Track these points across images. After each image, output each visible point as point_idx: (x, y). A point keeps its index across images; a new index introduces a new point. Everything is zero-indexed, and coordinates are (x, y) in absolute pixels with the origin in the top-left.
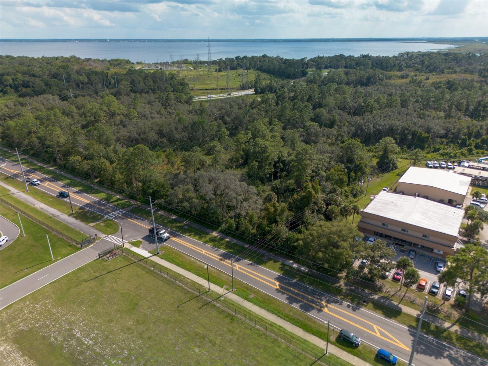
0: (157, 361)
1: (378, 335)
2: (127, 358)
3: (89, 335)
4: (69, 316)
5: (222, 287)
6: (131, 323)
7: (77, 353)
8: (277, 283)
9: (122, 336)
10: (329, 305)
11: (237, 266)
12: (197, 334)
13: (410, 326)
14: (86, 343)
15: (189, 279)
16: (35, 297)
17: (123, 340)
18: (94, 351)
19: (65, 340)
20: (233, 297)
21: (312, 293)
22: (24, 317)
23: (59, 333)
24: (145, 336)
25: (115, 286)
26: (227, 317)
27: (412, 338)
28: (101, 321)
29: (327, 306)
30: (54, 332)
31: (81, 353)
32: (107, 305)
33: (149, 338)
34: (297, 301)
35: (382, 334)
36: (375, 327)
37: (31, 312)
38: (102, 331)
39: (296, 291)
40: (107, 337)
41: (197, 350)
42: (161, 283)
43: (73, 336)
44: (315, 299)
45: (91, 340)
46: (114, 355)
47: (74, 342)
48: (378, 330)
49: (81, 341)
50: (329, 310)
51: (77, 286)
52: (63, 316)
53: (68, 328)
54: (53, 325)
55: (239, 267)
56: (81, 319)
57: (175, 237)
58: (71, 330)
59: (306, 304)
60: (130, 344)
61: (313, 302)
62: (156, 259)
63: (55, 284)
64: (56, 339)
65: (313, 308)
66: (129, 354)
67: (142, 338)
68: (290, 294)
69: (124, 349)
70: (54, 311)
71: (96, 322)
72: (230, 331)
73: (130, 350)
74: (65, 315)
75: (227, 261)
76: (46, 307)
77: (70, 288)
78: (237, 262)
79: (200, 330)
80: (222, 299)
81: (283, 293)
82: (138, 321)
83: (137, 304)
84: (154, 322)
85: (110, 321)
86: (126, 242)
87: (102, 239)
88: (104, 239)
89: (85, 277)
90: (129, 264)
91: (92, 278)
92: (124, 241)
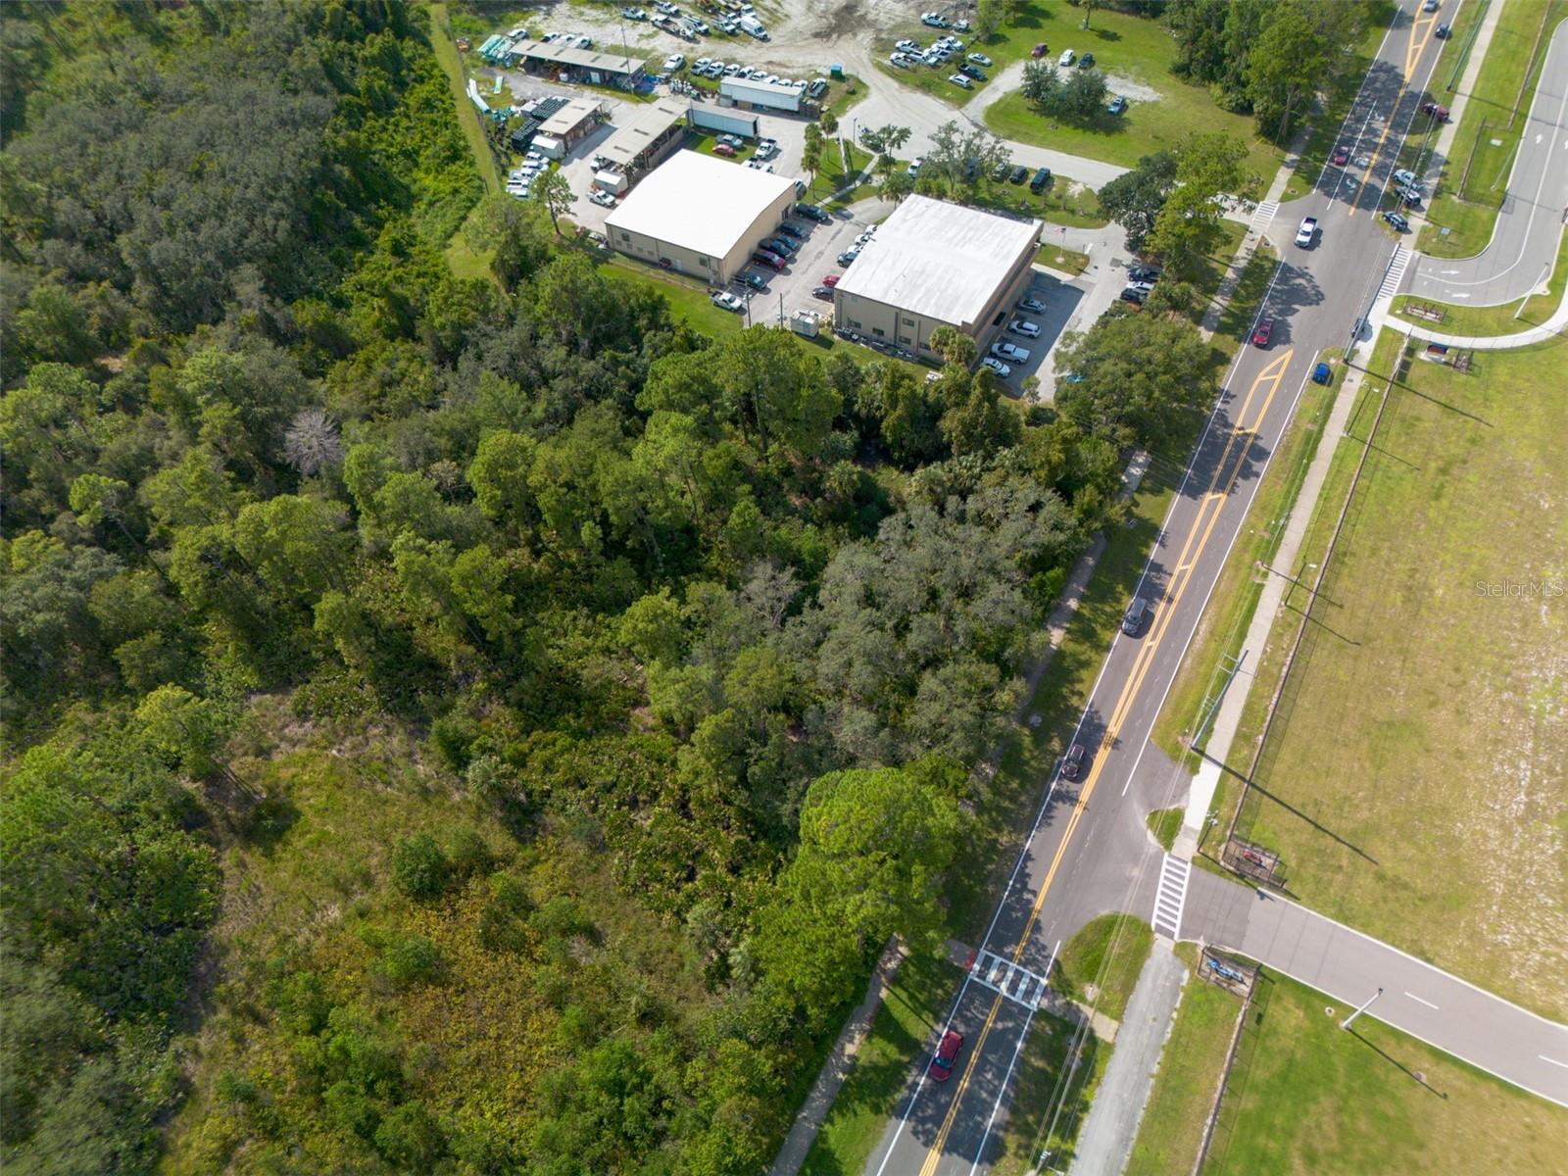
0: (1492, 642)
1: (1278, 377)
2: (1514, 689)
3: (1511, 778)
4: (1493, 845)
5: (1261, 586)
6: (1444, 714)
7: (1555, 780)
8: (1209, 496)
9: (1479, 717)
10: (1238, 424)
11: (1180, 567)
12: (1407, 600)
13: (1240, 340)
14: (1528, 773)
15: (1265, 652)
16: (1489, 971)
17: (1486, 710)
18: (1535, 751)
19: (1546, 819)
20: (1283, 561)
21: (1215, 447)
22: (1552, 948)
23: (1540, 839)
24: (1457, 678)
25: (1360, 794)
26: (1343, 563)
28: (1469, 774)
29: (1240, 429)
30: (1543, 852)
31: (1551, 771)
32: (1426, 783)
33: (1457, 670)
34: (1247, 466)
35: (1276, 371)
36: (1261, 377)
37: (1533, 943)
38: (1490, 759)
39: (1220, 467)
40: (1496, 742)
41: (1440, 592)
42: (1305, 702)
43: (1531, 807)
44: (1231, 442)
45: (1517, 768)
46: (1523, 712)
47: (1540, 797)
48: (1266, 375)
49: (1530, 785)
50: (1252, 425)
51: (1406, 887)
52: (1499, 859)
53: (1520, 829)
54: (1531, 865)
55: (1184, 564)
56: (1486, 815)
57: (1102, 728)
58: (1522, 821)
59: (1248, 454)
60: (1487, 697)
61: (1238, 445)
62: (1220, 744)
63: (1426, 947)
64: (1553, 839)
65: (1254, 444)
66: (1507, 688)
67: (1464, 682)
68: (1234, 475)
69: (1501, 702)
70: (1499, 888)
71: (1477, 780)
72: (1373, 553)
73: (1499, 691)
74: (1495, 857)
75: (1169, 590)
76: (1500, 916)
77: (1421, 899)
78: (1165, 568)
79: (1397, 597)
80: (1295, 578)
81: (1235, 484)
82: (1433, 705)
83: (1390, 724)
84: (1420, 675)
85: (1460, 755)
86: (1170, 856)
87: (1182, 935)
88: (1177, 931)
89: (1367, 881)
90: (1266, 798)
91: (1362, 861)
92: (1169, 863)
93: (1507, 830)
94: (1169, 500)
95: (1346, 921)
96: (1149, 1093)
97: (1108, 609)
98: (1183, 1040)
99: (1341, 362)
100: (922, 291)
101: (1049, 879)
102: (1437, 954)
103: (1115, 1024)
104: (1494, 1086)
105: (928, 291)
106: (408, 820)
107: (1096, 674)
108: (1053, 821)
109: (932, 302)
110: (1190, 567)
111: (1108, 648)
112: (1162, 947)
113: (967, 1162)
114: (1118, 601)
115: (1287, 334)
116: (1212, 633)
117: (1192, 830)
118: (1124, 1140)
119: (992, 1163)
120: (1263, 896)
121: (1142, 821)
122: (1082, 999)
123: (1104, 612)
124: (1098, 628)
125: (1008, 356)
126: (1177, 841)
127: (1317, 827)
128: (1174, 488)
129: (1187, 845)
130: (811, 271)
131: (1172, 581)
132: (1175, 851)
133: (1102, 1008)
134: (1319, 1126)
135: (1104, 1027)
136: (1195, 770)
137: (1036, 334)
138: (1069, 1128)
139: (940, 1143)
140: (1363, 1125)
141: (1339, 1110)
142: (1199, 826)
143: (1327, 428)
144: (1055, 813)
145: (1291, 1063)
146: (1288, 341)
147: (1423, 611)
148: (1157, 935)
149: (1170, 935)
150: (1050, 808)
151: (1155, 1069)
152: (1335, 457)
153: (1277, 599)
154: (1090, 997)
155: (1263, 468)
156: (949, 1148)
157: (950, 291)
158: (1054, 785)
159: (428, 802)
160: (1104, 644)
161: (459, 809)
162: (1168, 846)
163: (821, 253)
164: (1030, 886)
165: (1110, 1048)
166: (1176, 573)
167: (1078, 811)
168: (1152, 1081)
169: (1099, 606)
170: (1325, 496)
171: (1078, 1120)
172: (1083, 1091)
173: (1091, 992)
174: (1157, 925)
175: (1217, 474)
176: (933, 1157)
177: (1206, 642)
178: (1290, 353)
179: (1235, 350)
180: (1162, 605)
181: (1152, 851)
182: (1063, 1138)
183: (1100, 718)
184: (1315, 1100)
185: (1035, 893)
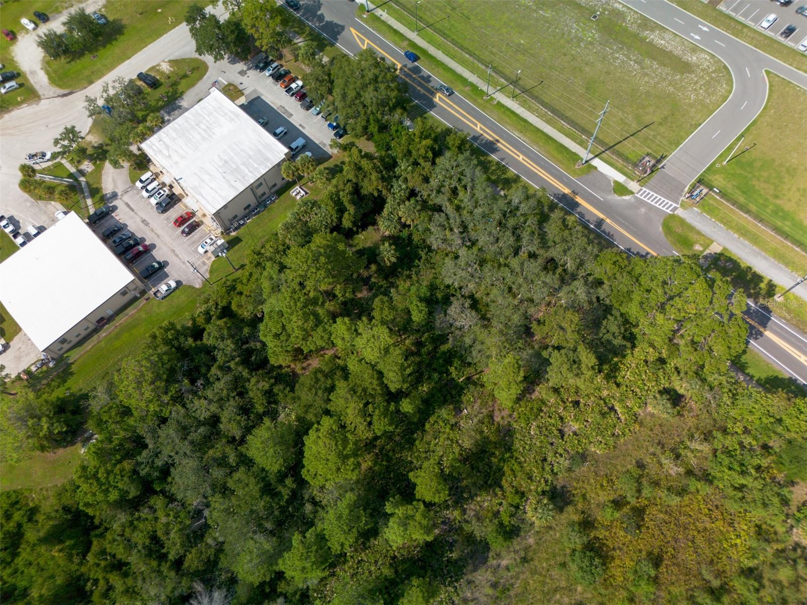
0: (554, 37)
2: (579, 41)
3: (622, 62)
4: (652, 82)
5: (499, 103)
6: (587, 69)
7: (625, 49)
8: (436, 100)
9: (591, 59)
11: (478, 129)
12: (523, 55)
13: (332, 45)
14: (621, 56)
15: (537, 116)
16: (706, 108)
17: (588, 55)
18: (611, 49)
19: (643, 61)
20: (486, 88)
23: (651, 67)
24: (570, 57)
25: (620, 114)
27: (338, 36)
28: (618, 74)
30: (657, 68)
31: (621, 49)
32: (619, 90)
33: (565, 55)
34: (422, 77)
35: (361, 40)
37: (696, 90)
38: (612, 64)
39: (419, 88)
40: (604, 58)
41: (522, 42)
42: (569, 113)
43: (636, 62)
44: (403, 77)
45: (618, 58)
46: (591, 44)
47: (632, 57)
49: (627, 58)
51: (666, 118)
52: (658, 83)
53: (646, 70)
54: (663, 74)
55: (476, 126)
56: (638, 78)
58: (642, 68)
59: (415, 74)
60: (581, 51)
61: (407, 75)
62: (583, 153)
63: (693, 123)
64: (651, 62)
65: (409, 69)
66: (579, 43)
67: (572, 55)
68: (426, 85)
69: (585, 48)
70: (671, 89)
71: (621, 73)
72: (494, 54)
73: (579, 46)
75: (491, 139)
76: (683, 94)
77: (672, 115)
78: (477, 135)
79: (520, 57)
80: (499, 88)
81: (433, 87)
82: (581, 71)
83: (587, 89)
84: (565, 68)
85: (608, 73)
86: (638, 193)
87: (677, 203)
88: (674, 205)
89: (662, 129)
90: (616, 147)
91: (652, 126)
92: (641, 195)
93: (646, 74)
94: (432, 117)
95: (677, 144)
96: (746, 242)
97: (494, 168)
98: (725, 221)
99: (367, 13)
100: (243, 167)
101: (642, 245)
102: (698, 121)
103: (714, 243)
104: (752, 128)
105: (244, 164)
106: (541, 574)
107: (532, 186)
108: (611, 233)
109: (256, 166)
110: (479, 125)
111: (518, 177)
112: (680, 212)
113: (770, 322)
114: (490, 162)
115: (337, 25)
116: (521, 132)
117: (625, 181)
118: (765, 258)
119: (771, 312)
120: (663, 167)
121: (617, 198)
122: (702, 252)
123: (494, 170)
124: (504, 176)
125: (298, 149)
126: (630, 188)
127: (633, 135)
128: (426, 113)
129: (633, 186)
130: (159, 232)
131: (485, 135)
132: (635, 191)
133: (706, 246)
134: (764, 189)
135: (715, 248)
136: (595, 168)
137: (285, 131)
138: (758, 278)
139: (762, 329)
140: (765, 174)
141: (758, 179)
142: (625, 178)
143: (408, 37)
144: (607, 230)
145: (738, 188)
146: (343, 28)
147: (531, 52)
148: (676, 213)
149: (675, 208)
150: (604, 231)
151: (736, 236)
152: (429, 42)
153: (508, 100)
154: (701, 249)
155: (426, 71)
156: (765, 326)
157: (251, 153)
158: (592, 226)
159: (532, 560)
160: (515, 177)
161: (540, 539)
162: (632, 193)
163: (143, 221)
164: (644, 254)
165: (725, 249)
166: (481, 132)
167: (608, 221)
168: (741, 239)
169: (490, 171)
170: (453, 57)
171: (755, 272)
172: (742, 266)
173: (698, 248)
174: (671, 211)
175: (422, 91)
176: (767, 333)
177: (525, 136)
178: (352, 29)
179: (338, 49)
180: (499, 144)
181: (633, 200)
182: (762, 282)
183: (559, 194)
184: (754, 186)
185: (648, 253)
